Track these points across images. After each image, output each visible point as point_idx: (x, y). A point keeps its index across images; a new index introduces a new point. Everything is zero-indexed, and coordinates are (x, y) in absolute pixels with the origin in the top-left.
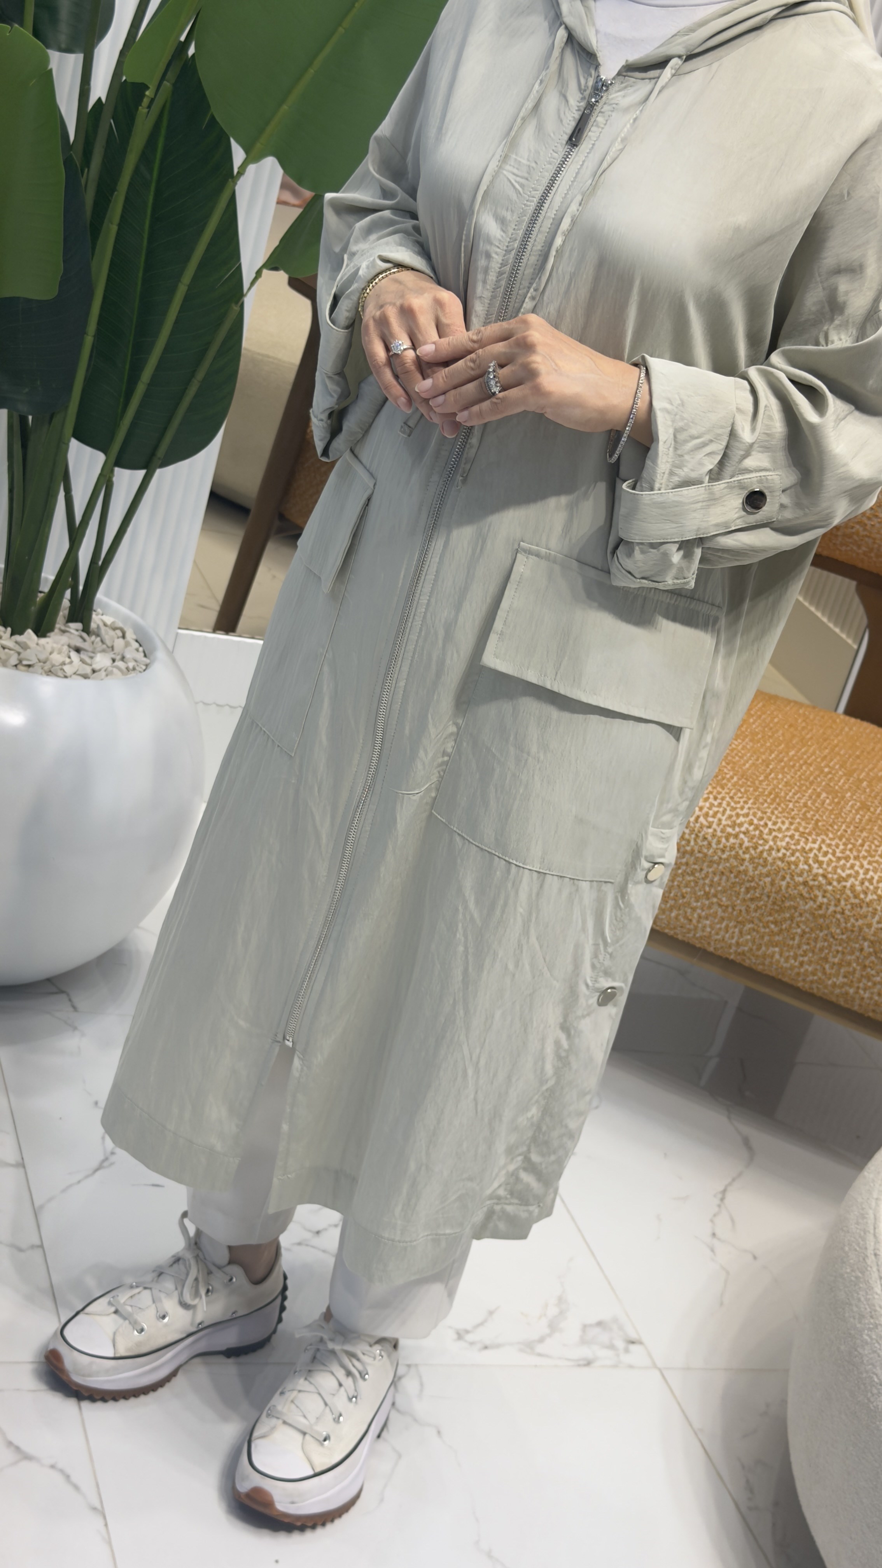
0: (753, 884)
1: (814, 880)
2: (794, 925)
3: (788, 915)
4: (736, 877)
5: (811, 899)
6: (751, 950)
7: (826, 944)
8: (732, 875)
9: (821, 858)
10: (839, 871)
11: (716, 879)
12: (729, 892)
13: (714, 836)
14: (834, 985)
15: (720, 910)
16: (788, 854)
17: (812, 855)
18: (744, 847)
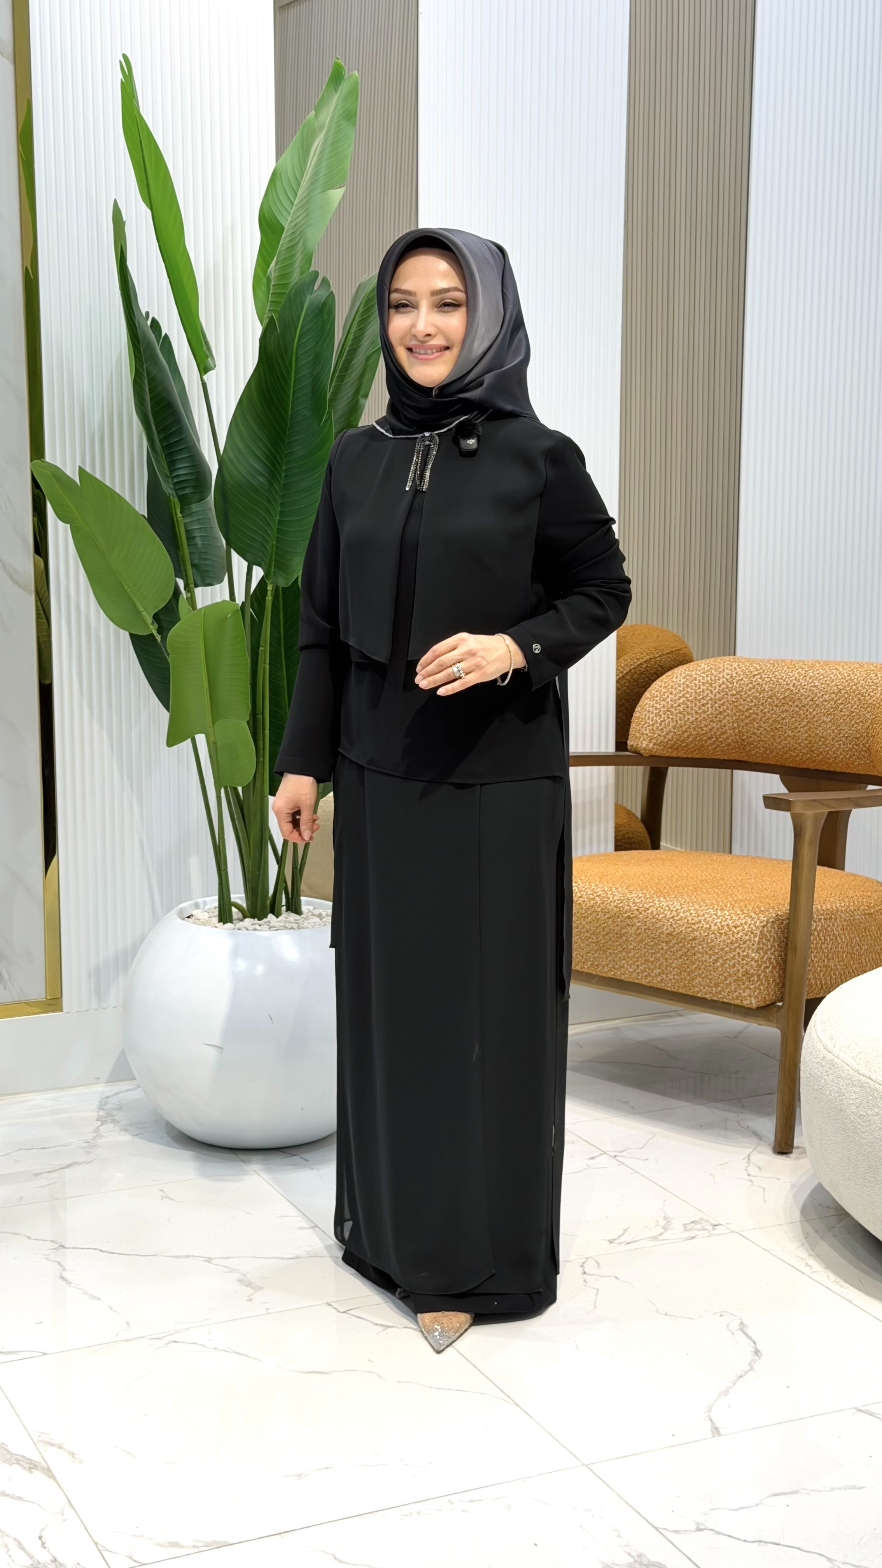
0: (605, 925)
1: (632, 914)
2: (629, 944)
3: (624, 938)
4: (597, 923)
5: (633, 925)
6: (613, 966)
7: (646, 950)
8: (595, 922)
9: (637, 900)
10: (645, 905)
11: (588, 927)
12: (596, 933)
13: (584, 901)
14: (656, 976)
15: (594, 945)
16: (619, 902)
17: (632, 900)
18: (598, 904)
